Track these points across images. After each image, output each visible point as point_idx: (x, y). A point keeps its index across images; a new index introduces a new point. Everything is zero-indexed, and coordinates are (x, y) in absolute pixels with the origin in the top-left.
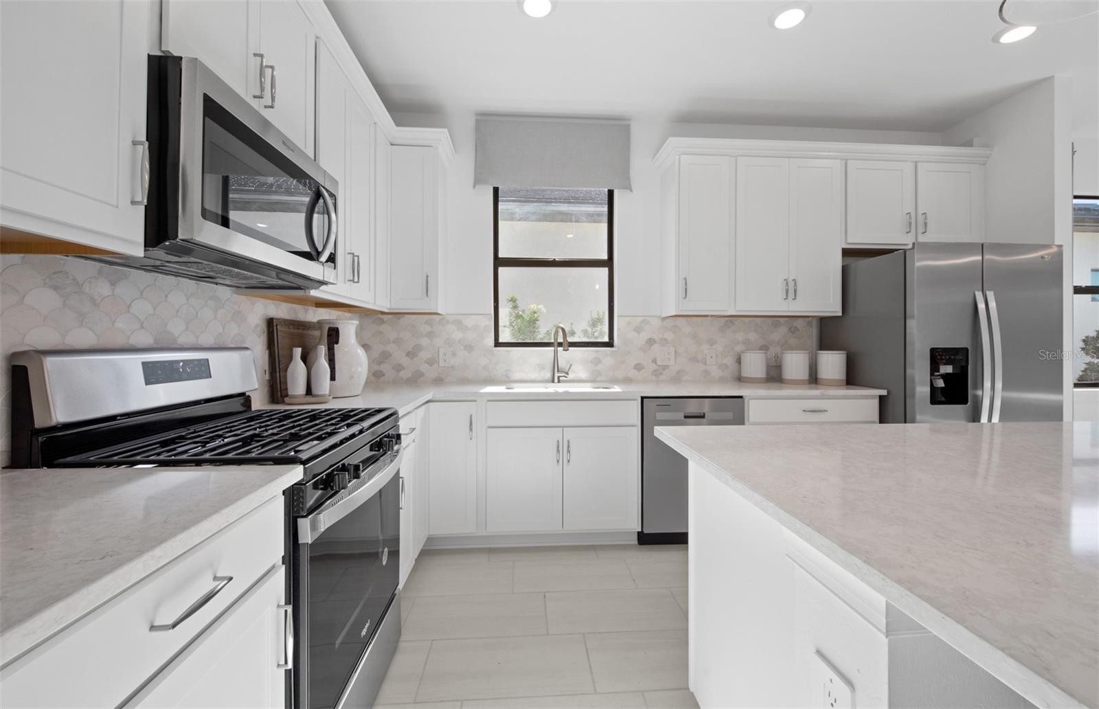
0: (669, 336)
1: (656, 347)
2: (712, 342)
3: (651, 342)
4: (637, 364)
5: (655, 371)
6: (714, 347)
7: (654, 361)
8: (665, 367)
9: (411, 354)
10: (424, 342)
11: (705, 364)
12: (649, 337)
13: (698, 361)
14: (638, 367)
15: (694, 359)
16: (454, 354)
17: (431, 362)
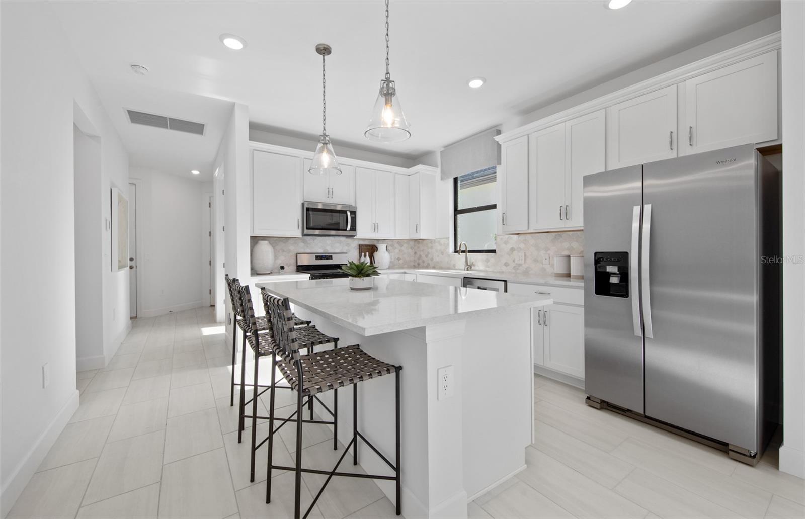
0: (522, 246)
1: (515, 253)
2: (547, 249)
3: (512, 250)
4: (506, 263)
5: (514, 267)
6: (549, 252)
7: (514, 261)
8: (520, 265)
9: (427, 256)
10: (430, 251)
11: (542, 263)
12: (511, 247)
13: (538, 261)
14: (506, 264)
15: (536, 261)
16: (438, 256)
17: (432, 259)
